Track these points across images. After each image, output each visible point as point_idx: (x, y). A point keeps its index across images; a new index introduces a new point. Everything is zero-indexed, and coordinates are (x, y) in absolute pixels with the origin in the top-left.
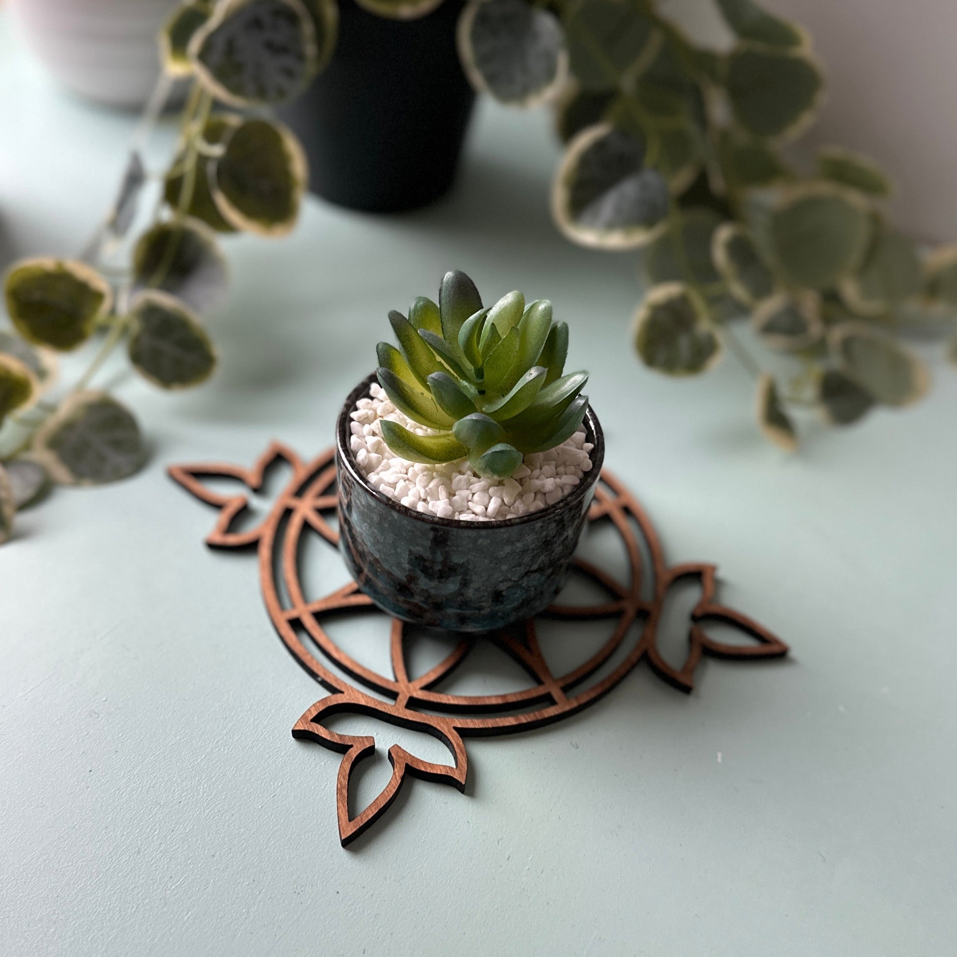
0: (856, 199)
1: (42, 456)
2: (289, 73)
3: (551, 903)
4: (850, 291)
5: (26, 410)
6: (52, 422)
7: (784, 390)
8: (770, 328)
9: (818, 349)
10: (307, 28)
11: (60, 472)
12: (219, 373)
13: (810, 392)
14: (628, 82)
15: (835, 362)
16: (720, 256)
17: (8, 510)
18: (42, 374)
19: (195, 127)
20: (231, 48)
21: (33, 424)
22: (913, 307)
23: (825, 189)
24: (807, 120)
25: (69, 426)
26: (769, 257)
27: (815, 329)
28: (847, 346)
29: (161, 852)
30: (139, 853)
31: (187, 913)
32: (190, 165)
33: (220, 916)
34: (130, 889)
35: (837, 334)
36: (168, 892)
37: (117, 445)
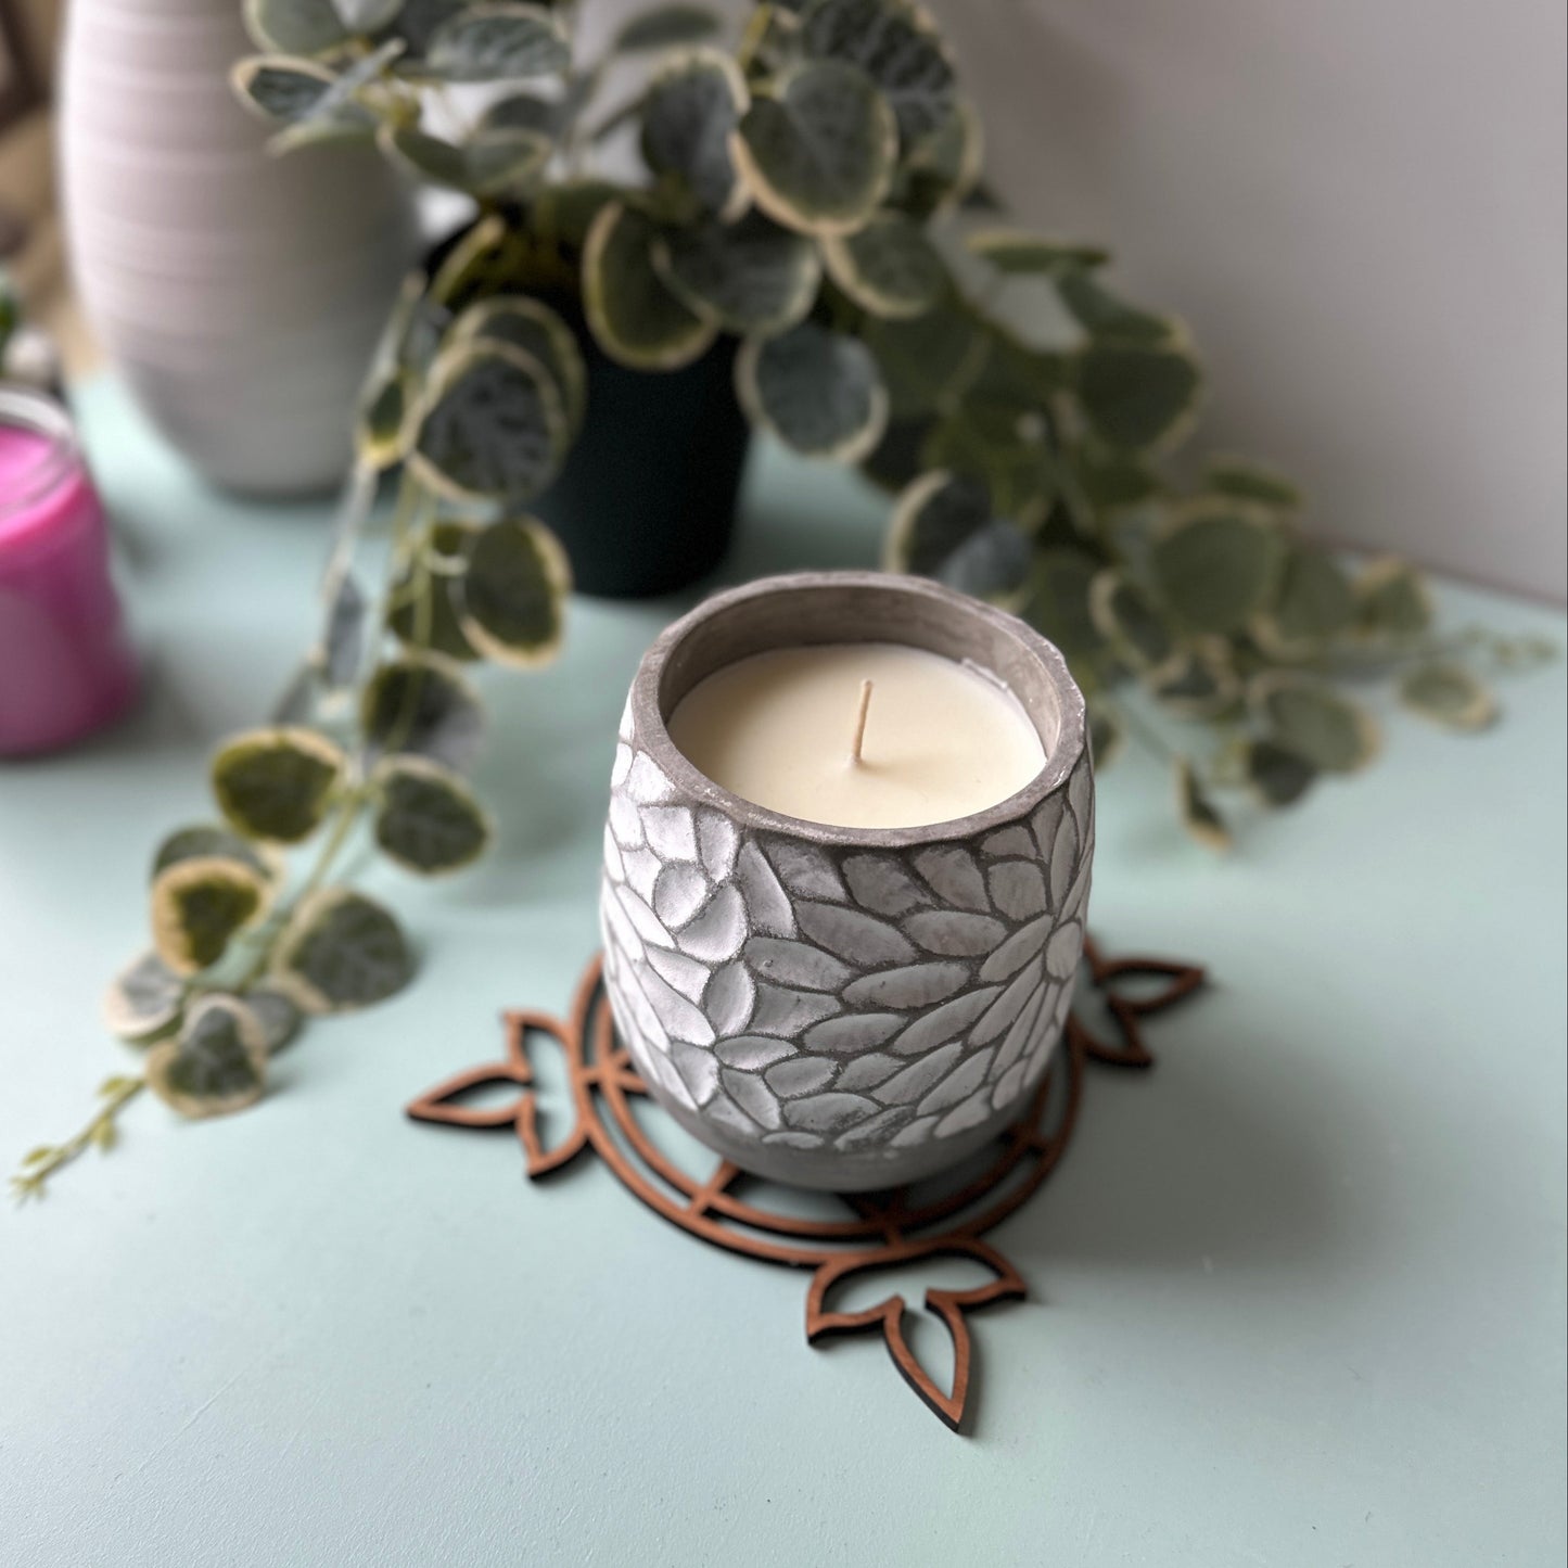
0: (1257, 515)
1: (281, 980)
2: (533, 455)
3: (1034, 1478)
4: (1266, 632)
5: (256, 924)
6: (291, 938)
7: (1205, 771)
8: (1169, 692)
9: (1234, 712)
10: (548, 394)
11: (310, 999)
12: (493, 847)
13: (1235, 768)
14: (948, 403)
15: (1258, 727)
16: (1103, 616)
17: (257, 1060)
18: (266, 874)
19: (420, 533)
20: (455, 432)
21: (268, 942)
22: (1348, 642)
23: (1217, 506)
24: (1184, 426)
25: (312, 939)
26: (1154, 599)
27: (1227, 687)
28: (1274, 703)
29: (538, 1478)
30: (511, 1483)
31: (588, 1552)
32: (420, 588)
33: (629, 1550)
34: (510, 1531)
35: (1259, 688)
36: (558, 1529)
37: (378, 954)
